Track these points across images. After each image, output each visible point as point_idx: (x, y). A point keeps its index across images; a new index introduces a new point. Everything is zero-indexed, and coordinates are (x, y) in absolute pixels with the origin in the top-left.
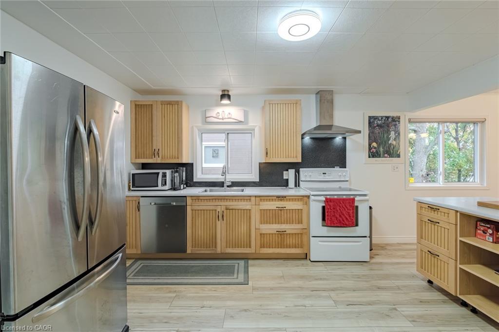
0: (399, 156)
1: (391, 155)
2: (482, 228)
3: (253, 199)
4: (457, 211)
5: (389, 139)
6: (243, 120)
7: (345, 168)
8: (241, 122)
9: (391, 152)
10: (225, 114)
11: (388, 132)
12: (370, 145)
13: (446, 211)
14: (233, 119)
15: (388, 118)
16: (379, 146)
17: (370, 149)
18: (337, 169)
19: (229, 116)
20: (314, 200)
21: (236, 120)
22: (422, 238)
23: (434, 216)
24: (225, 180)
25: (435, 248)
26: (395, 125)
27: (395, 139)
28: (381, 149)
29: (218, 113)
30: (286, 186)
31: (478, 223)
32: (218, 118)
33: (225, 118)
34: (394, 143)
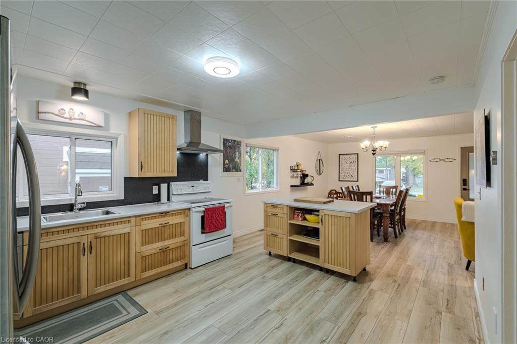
0: (240, 171)
1: (237, 171)
2: (297, 214)
3: (133, 220)
4: (287, 206)
5: (235, 158)
6: (103, 125)
7: (207, 180)
8: (99, 126)
9: (237, 168)
10: (74, 113)
11: (235, 152)
12: (224, 162)
13: (282, 206)
14: (88, 121)
15: (235, 141)
16: (229, 162)
17: (224, 165)
18: (202, 182)
19: (81, 117)
20: (196, 212)
21: (91, 122)
22: (267, 227)
23: (275, 211)
24: (76, 201)
25: (275, 231)
26: (239, 147)
27: (239, 158)
28: (231, 165)
29: (62, 109)
30: (158, 202)
31: (295, 211)
32: (63, 117)
33: (75, 119)
34: (238, 161)
